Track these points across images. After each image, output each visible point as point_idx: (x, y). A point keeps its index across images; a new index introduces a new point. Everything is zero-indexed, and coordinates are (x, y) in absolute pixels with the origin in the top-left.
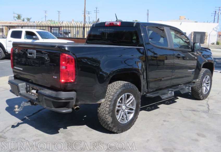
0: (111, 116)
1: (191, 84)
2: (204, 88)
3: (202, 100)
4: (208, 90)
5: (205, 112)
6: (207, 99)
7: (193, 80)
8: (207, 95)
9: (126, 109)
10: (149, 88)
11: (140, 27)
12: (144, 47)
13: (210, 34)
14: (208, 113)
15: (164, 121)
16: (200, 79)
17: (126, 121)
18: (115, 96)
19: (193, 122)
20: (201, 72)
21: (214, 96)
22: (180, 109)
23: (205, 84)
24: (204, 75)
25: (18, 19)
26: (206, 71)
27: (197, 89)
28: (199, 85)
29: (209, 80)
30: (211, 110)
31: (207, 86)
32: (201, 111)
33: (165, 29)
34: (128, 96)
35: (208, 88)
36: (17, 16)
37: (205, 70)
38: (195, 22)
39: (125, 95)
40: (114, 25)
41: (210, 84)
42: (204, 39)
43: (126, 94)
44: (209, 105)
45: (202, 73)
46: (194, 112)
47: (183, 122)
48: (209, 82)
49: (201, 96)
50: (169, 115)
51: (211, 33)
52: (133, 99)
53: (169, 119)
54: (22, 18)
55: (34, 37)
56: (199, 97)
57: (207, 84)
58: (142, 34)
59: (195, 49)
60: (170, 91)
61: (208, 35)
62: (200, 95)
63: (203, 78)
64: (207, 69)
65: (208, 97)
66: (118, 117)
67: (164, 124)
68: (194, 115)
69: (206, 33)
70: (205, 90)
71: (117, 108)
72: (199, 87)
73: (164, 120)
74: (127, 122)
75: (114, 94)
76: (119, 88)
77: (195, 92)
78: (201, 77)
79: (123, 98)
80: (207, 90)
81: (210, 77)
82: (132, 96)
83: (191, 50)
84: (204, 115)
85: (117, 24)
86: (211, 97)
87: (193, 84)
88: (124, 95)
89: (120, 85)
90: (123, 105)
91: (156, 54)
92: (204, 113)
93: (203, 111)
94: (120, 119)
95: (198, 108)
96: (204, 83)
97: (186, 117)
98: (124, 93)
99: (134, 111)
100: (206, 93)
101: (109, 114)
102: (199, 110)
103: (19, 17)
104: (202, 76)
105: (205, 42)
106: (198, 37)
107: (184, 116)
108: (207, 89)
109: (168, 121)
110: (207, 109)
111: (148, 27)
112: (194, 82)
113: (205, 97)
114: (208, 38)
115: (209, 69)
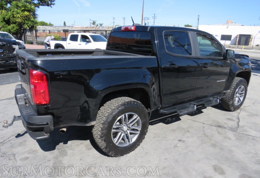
0: (105, 141)
1: (220, 96)
2: (237, 99)
3: (233, 111)
4: (242, 101)
5: (233, 130)
6: (239, 111)
7: (223, 91)
8: (239, 106)
9: (128, 130)
10: (163, 103)
11: (154, 32)
12: (157, 57)
13: (255, 37)
14: (236, 132)
15: (180, 141)
16: (232, 89)
17: (127, 144)
18: (110, 117)
19: (214, 145)
20: (234, 82)
21: (249, 106)
22: (204, 124)
23: (237, 95)
24: (238, 85)
25: (93, 24)
26: (241, 81)
27: (227, 100)
28: (230, 96)
29: (243, 90)
30: (241, 127)
31: (240, 96)
32: (228, 128)
33: (190, 34)
34: (130, 117)
35: (242, 99)
36: (92, 22)
37: (239, 79)
38: (242, 25)
39: (125, 116)
40: (128, 29)
41: (244, 94)
42: (249, 41)
43: (127, 114)
44: (239, 120)
45: (236, 83)
46: (219, 129)
47: (202, 143)
48: (244, 92)
49: (232, 108)
50: (188, 131)
51: (256, 35)
52: (137, 119)
53: (187, 137)
54: (96, 24)
55: (87, 40)
56: (230, 108)
57: (240, 94)
58: (156, 42)
59: (227, 57)
60: (192, 104)
61: (254, 37)
62: (231, 106)
63: (235, 89)
64: (241, 78)
65: (241, 108)
66: (115, 140)
67: (178, 145)
68: (218, 133)
69: (251, 36)
70: (237, 101)
71: (113, 131)
72: (230, 98)
73: (179, 139)
74: (129, 145)
75: (108, 115)
76: (116, 108)
77: (225, 103)
78: (233, 87)
79: (122, 119)
80: (240, 101)
81: (245, 87)
82: (136, 115)
83: (222, 58)
84: (231, 134)
85: (131, 29)
86: (244, 107)
87: (223, 95)
88: (123, 115)
89: (118, 104)
90: (124, 126)
91: (174, 64)
92: (231, 132)
93: (230, 128)
94: (118, 142)
95: (225, 123)
96: (236, 93)
97: (207, 136)
98: (124, 114)
99: (139, 132)
100: (239, 104)
101: (102, 139)
102: (226, 126)
103: (94, 23)
104: (235, 86)
105: (249, 44)
106: (243, 39)
107: (205, 135)
108: (240, 99)
109: (184, 142)
110: (236, 125)
111: (164, 32)
112: (225, 93)
113: (237, 109)
114: (253, 40)
115: (244, 78)
